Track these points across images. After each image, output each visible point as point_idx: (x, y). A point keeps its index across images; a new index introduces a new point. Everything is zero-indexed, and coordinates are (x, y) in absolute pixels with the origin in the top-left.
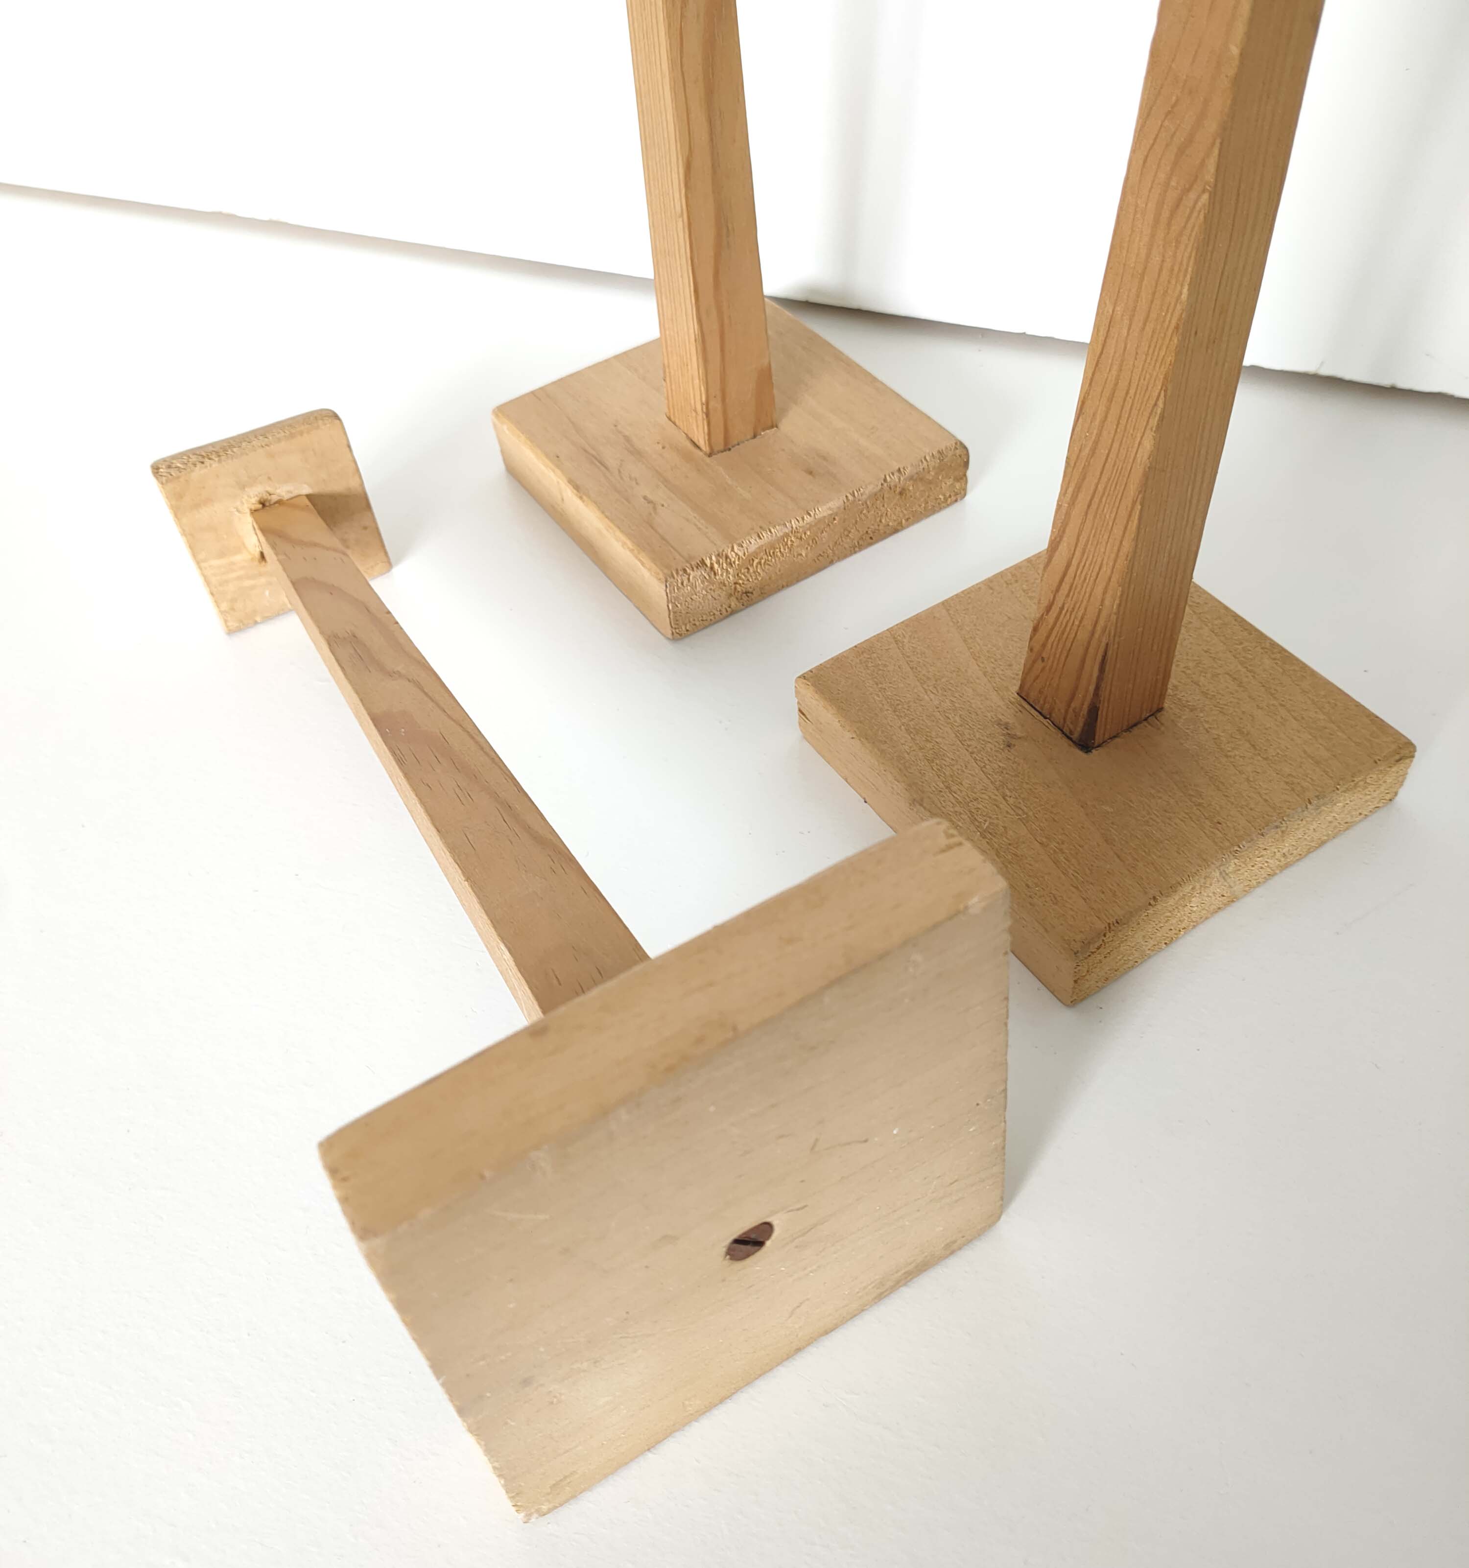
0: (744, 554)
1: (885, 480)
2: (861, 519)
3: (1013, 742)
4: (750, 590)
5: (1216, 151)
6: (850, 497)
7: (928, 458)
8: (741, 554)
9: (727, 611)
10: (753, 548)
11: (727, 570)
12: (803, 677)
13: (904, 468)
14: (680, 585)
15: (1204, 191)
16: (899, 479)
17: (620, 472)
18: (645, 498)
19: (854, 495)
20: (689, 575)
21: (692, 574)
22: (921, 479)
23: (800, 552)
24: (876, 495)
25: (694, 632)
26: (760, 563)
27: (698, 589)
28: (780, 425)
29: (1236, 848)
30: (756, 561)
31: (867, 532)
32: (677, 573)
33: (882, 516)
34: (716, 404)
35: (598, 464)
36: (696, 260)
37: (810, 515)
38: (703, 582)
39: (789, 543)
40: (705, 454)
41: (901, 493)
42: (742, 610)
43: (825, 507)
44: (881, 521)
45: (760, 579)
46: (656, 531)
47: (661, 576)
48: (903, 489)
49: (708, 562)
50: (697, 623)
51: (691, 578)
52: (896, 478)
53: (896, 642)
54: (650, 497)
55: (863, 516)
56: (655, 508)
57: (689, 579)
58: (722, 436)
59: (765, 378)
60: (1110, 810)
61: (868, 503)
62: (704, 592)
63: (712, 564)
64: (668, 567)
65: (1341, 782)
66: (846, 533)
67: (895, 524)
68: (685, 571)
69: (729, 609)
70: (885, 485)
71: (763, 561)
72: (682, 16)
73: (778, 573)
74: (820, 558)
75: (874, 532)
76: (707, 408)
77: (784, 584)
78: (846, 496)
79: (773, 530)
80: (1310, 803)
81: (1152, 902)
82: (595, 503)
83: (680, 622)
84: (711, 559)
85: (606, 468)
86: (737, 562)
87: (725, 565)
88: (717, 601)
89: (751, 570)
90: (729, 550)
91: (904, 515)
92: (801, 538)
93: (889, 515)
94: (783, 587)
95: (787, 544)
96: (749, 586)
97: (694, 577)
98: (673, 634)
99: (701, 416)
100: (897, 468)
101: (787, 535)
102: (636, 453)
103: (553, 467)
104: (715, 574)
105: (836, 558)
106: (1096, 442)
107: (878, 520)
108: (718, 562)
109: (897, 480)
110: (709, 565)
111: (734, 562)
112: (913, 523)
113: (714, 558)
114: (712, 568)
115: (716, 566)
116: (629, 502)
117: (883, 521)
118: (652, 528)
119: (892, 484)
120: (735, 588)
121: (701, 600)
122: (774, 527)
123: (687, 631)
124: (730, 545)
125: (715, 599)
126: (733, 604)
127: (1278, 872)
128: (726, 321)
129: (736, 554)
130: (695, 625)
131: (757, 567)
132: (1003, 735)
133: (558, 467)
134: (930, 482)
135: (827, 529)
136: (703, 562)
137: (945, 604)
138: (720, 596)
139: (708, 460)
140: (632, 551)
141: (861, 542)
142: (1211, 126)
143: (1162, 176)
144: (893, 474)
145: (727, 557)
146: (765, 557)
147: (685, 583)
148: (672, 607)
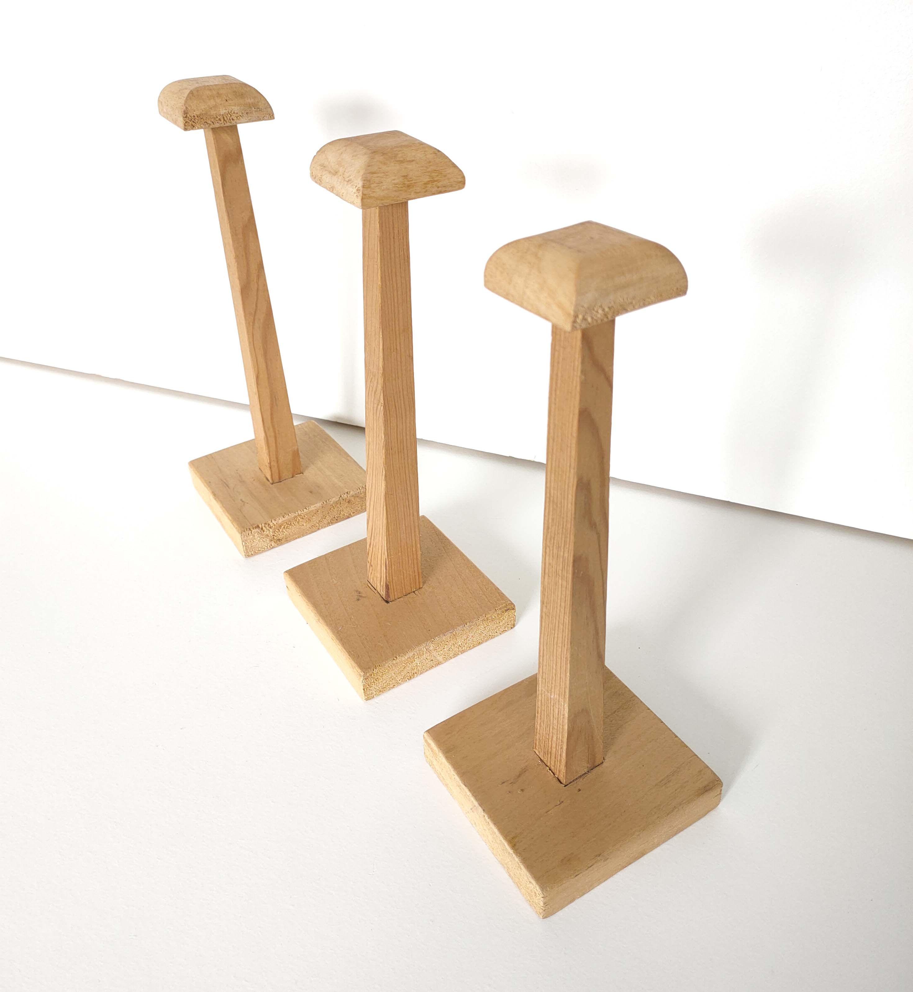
0: (277, 524)
1: (341, 496)
2: (331, 511)
3: (360, 598)
4: (281, 539)
5: (382, 394)
6: (325, 503)
7: (361, 488)
8: (275, 523)
9: (270, 547)
10: (280, 521)
11: (269, 530)
12: (286, 572)
13: (349, 492)
14: (247, 535)
15: (381, 406)
16: (347, 496)
17: (234, 489)
18: (241, 500)
19: (326, 502)
20: (252, 531)
21: (253, 531)
22: (357, 497)
23: (303, 524)
24: (337, 502)
25: (255, 555)
26: (284, 528)
27: (256, 537)
28: (304, 473)
29: (433, 640)
30: (283, 527)
31: (334, 517)
32: (247, 530)
33: (341, 511)
34: (274, 464)
35: (226, 486)
36: (262, 410)
37: (307, 509)
38: (258, 534)
39: (297, 520)
40: (271, 483)
41: (348, 502)
42: (276, 547)
43: (313, 506)
44: (340, 513)
45: (285, 534)
46: (242, 513)
47: (240, 531)
48: (350, 500)
49: (260, 526)
50: (256, 551)
51: (252, 532)
52: (345, 496)
53: (326, 559)
54: (244, 500)
55: (331, 510)
56: (244, 505)
57: (251, 533)
58: (277, 477)
59: (296, 454)
60: (389, 624)
61: (333, 505)
62: (259, 538)
63: (262, 527)
64: (243, 527)
65: (480, 617)
66: (324, 517)
67: (348, 514)
68: (250, 529)
69: (271, 546)
70: (341, 498)
71: (286, 527)
72: (253, 328)
73: (293, 532)
74: (313, 527)
75: (337, 517)
76: (270, 465)
77: (297, 537)
78: (323, 502)
79: (290, 514)
80: (466, 624)
81: (395, 658)
82: (221, 501)
83: (249, 551)
84: (262, 525)
85: (228, 487)
86: (274, 527)
87: (268, 528)
88: (265, 543)
89: (281, 530)
90: (270, 522)
91: (352, 511)
92: (303, 518)
93: (344, 510)
94: (296, 538)
95: (296, 520)
96: (280, 537)
97: (253, 532)
98: (245, 555)
99: (268, 468)
100: (347, 492)
101: (296, 517)
102: (242, 482)
103: (207, 486)
104: (264, 531)
105: (321, 527)
106: (372, 483)
107: (339, 512)
108: (265, 527)
109: (346, 496)
110: (261, 527)
111: (272, 527)
112: (356, 515)
113: (263, 525)
114: (262, 529)
115: (264, 528)
116: (234, 501)
117: (342, 513)
118: (241, 512)
119: (344, 498)
120: (274, 538)
121: (257, 542)
122: (290, 513)
123: (252, 554)
124: (271, 520)
125: (264, 542)
126: (273, 545)
127: (460, 653)
128: (277, 432)
129: (273, 524)
130: (255, 552)
131: (283, 529)
132: (357, 596)
133: (209, 486)
134: (362, 498)
135: (315, 515)
136: (258, 527)
137: (349, 546)
138: (266, 540)
139: (271, 486)
140: (231, 520)
141: (332, 521)
142: (380, 387)
143: (372, 400)
144: (344, 494)
145: (269, 525)
146: (286, 525)
147: (250, 535)
148: (245, 544)
